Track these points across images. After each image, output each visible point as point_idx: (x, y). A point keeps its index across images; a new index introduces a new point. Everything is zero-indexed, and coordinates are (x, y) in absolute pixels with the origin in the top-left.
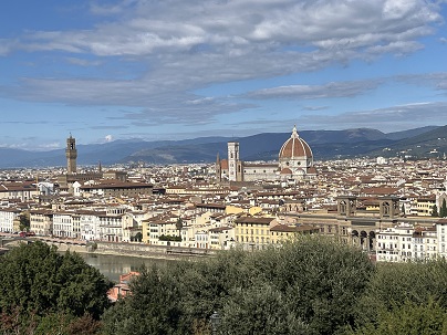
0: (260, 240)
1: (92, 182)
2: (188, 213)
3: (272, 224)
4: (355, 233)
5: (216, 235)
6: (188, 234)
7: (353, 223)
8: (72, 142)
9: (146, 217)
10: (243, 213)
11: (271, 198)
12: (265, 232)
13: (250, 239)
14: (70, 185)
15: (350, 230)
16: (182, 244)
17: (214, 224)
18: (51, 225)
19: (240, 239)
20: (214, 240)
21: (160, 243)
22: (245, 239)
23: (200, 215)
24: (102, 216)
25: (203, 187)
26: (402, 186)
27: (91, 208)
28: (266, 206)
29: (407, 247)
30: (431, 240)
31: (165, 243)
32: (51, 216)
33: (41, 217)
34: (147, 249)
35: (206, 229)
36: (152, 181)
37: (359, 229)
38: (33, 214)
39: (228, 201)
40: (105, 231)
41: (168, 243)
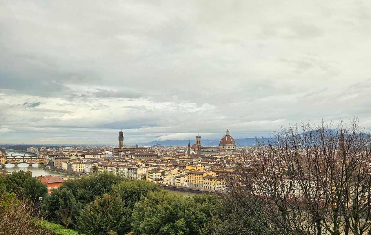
41: (158, 182)
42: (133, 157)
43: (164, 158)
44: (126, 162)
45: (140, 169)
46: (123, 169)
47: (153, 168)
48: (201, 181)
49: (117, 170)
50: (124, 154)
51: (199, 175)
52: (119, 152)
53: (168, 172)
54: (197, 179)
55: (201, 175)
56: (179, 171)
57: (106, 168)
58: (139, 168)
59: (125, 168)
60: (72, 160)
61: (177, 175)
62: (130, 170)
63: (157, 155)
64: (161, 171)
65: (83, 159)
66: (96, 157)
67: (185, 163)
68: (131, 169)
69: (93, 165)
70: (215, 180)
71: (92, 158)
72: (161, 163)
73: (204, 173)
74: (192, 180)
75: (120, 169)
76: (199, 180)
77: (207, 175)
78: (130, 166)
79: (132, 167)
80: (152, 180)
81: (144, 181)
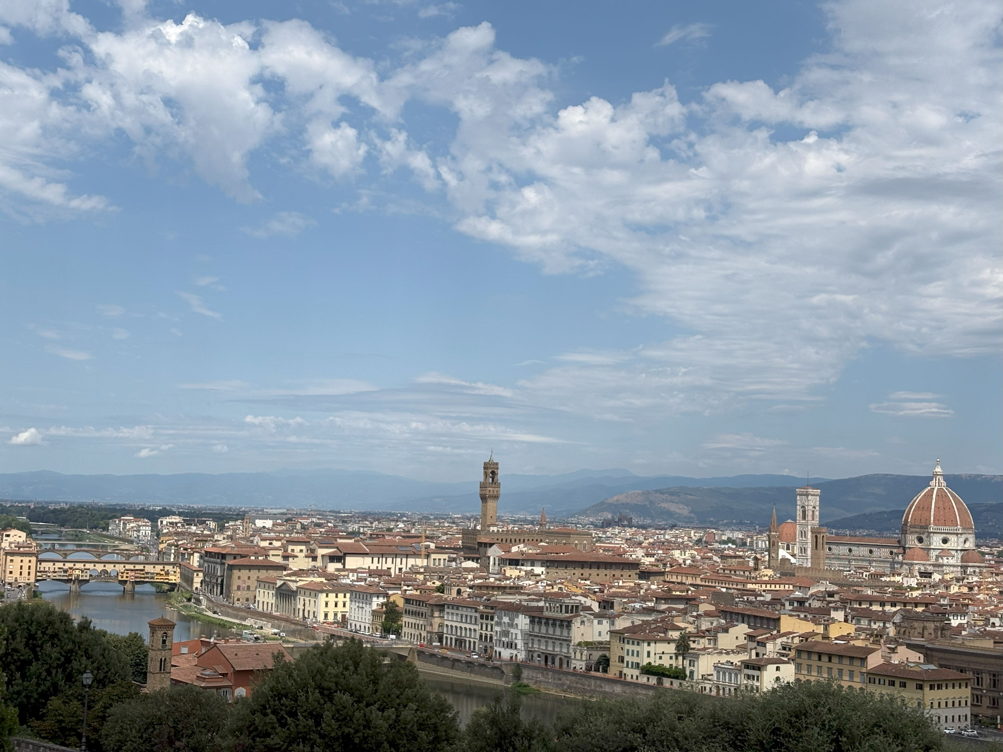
1: (524, 547)
2: (703, 624)
3: (874, 661)
5: (755, 673)
6: (696, 664)
9: (622, 624)
10: (814, 634)
11: (876, 607)
14: (482, 549)
16: (685, 685)
18: (440, 626)
21: (643, 680)
23: (726, 629)
24: (535, 615)
27: (515, 599)
28: (864, 623)
32: (440, 608)
33: (423, 610)
34: (618, 689)
36: (641, 554)
38: (409, 600)
40: (539, 645)
41: (660, 682)
42: (538, 570)
45: (583, 622)
46: (512, 619)
47: (638, 620)
49: (484, 621)
50: (501, 553)
51: (846, 661)
52: (480, 544)
53: (702, 641)
54: (840, 677)
56: (750, 638)
57: (436, 612)
58: (579, 619)
59: (520, 616)
60: (295, 574)
62: (540, 623)
64: (675, 635)
65: (337, 570)
66: (389, 565)
68: (543, 621)
69: (382, 600)
70: (920, 687)
71: (373, 567)
73: (872, 651)
75: (496, 619)
77: (882, 661)
78: (541, 609)
79: (546, 614)
80: (636, 672)
81: (600, 674)
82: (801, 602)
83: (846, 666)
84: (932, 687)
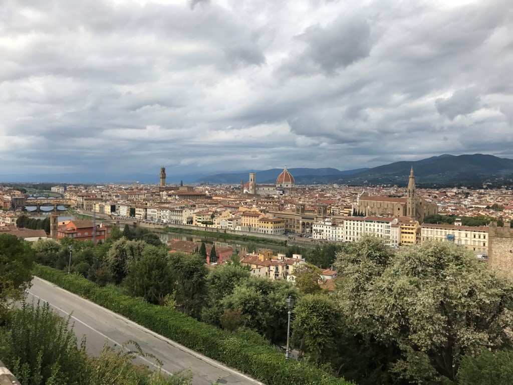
0: (254, 226)
1: (173, 191)
2: (218, 210)
3: (261, 217)
4: (303, 224)
5: (231, 222)
6: (216, 221)
7: (303, 218)
8: (163, 170)
9: (196, 211)
10: (247, 211)
11: (266, 203)
12: (256, 221)
13: (248, 224)
14: (161, 193)
15: (301, 222)
16: (213, 226)
17: (231, 216)
18: (146, 214)
19: (243, 225)
20: (230, 225)
21: (202, 225)
22: (246, 225)
23: (225, 211)
24: (172, 210)
25: (232, 197)
26: (339, 200)
27: (167, 205)
28: (262, 207)
29: (328, 231)
30: (341, 228)
31: (205, 225)
32: (146, 209)
33: (141, 210)
34: (195, 228)
35: (226, 218)
36: (207, 192)
37: (306, 221)
38: (137, 207)
39: (243, 204)
40: (174, 218)
41: (207, 226)
42: (177, 197)
43: (214, 198)
44: (169, 203)
45: (186, 211)
46: (166, 211)
47: (201, 209)
48: (256, 224)
49: (158, 212)
50: (166, 193)
51: (254, 217)
52: (160, 191)
53: (218, 214)
54: (252, 222)
55: (256, 218)
56: (231, 213)
57: (145, 210)
59: (168, 210)
60: (105, 201)
61: (229, 218)
63: (205, 195)
64: (211, 213)
65: (118, 199)
66: (133, 197)
67: (238, 204)
68: (175, 211)
69: (129, 207)
70: (272, 223)
71: (129, 198)
72: (210, 204)
73: (261, 214)
74: (246, 223)
75: (162, 211)
76: (254, 224)
77: (263, 217)
78: (174, 208)
79: (176, 209)
80: (200, 223)
81: (190, 225)
82: (246, 203)
83: (254, 218)
84: (275, 223)
